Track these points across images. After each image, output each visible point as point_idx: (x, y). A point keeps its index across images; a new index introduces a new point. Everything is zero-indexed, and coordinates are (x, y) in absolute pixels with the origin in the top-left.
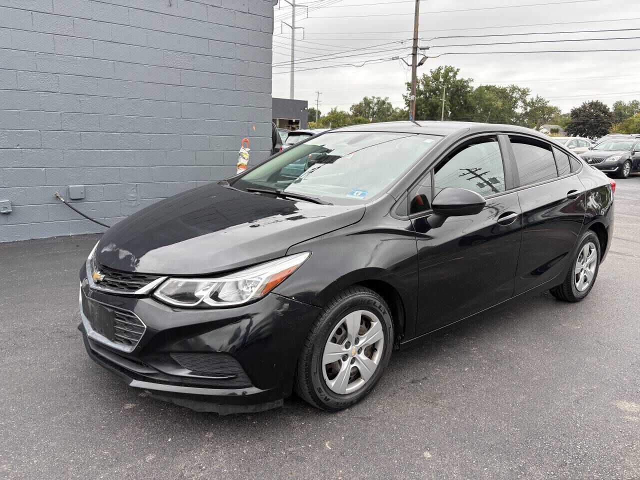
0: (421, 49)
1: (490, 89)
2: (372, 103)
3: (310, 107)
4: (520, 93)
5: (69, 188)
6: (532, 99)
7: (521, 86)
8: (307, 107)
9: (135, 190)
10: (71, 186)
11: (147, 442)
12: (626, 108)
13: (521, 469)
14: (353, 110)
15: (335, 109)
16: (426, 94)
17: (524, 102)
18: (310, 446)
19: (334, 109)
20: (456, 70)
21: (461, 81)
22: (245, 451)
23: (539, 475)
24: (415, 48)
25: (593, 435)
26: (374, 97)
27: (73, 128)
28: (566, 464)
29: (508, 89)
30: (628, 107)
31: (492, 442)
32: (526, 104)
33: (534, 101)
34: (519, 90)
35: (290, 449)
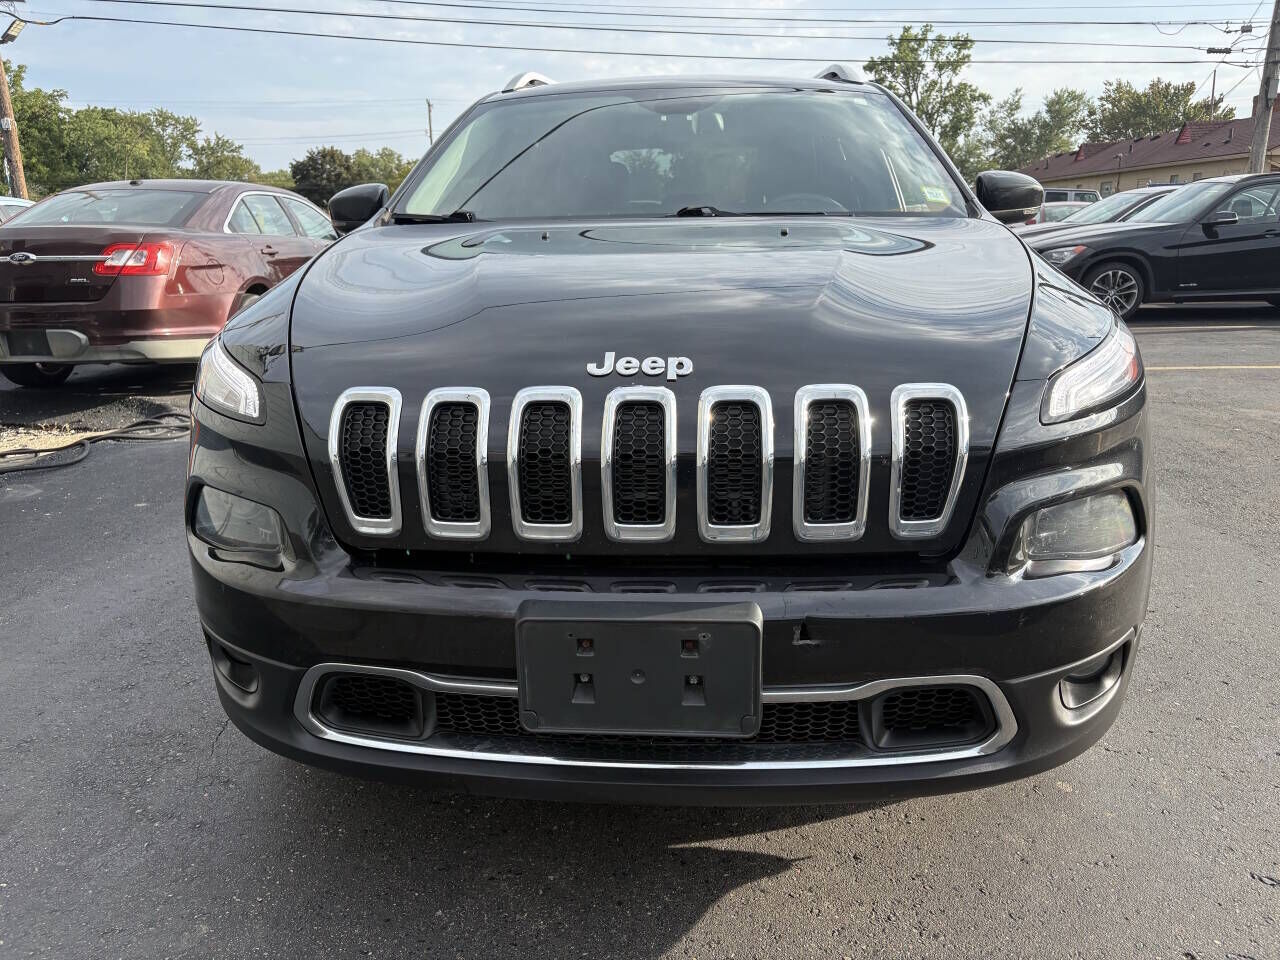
4: (180, 127)
6: (208, 141)
17: (192, 146)
21: (37, 93)
29: (152, 118)
32: (197, 151)
33: (212, 145)
34: (177, 121)
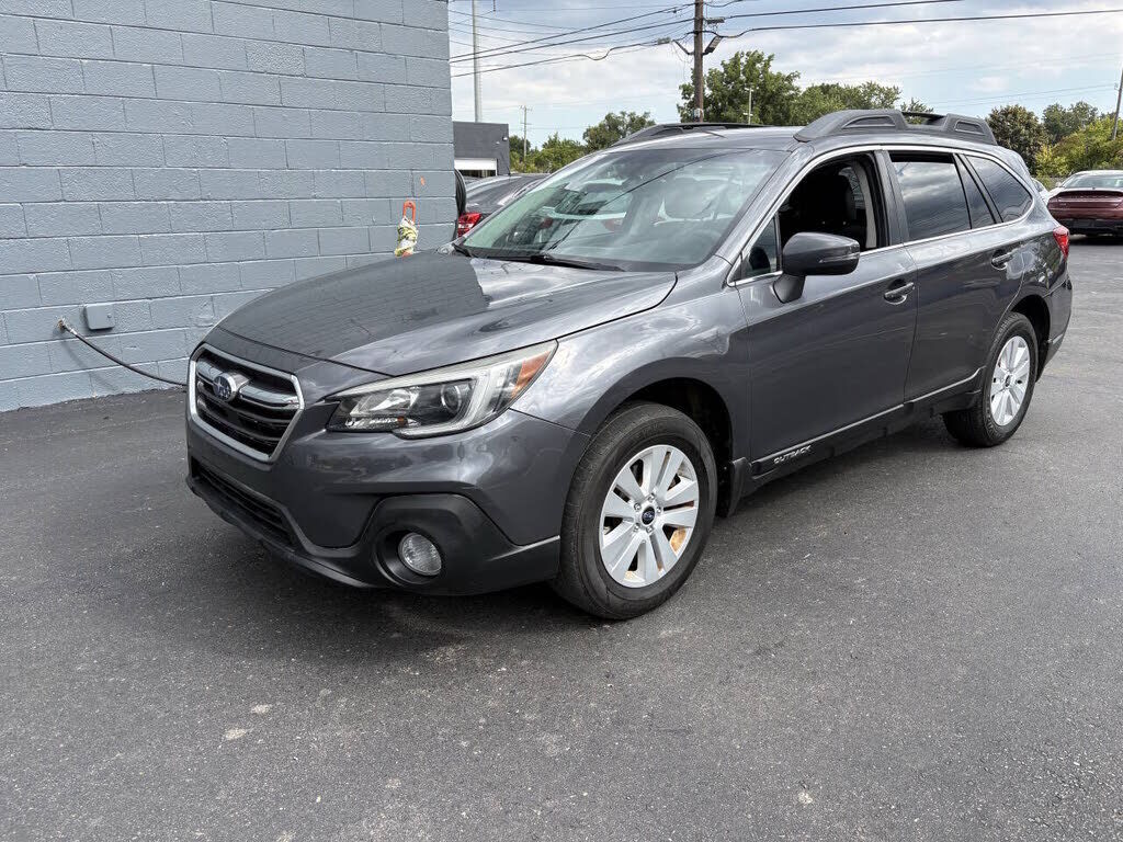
0: (709, 22)
1: (830, 91)
2: (622, 123)
3: (511, 134)
4: (882, 96)
5: (85, 310)
6: (904, 107)
7: (885, 84)
8: (507, 134)
9: (209, 308)
10: (88, 306)
11: (277, 806)
12: (1065, 116)
13: (982, 816)
14: (587, 138)
15: (556, 136)
16: (715, 104)
18: (585, 794)
19: (553, 138)
20: (766, 58)
21: (778, 77)
22: (464, 814)
23: (1014, 826)
24: (699, 21)
25: (1100, 737)
26: (623, 113)
27: (84, 196)
28: (1060, 799)
29: (861, 90)
30: (1069, 115)
31: (920, 765)
33: (907, 109)
34: (881, 91)
35: (548, 804)
